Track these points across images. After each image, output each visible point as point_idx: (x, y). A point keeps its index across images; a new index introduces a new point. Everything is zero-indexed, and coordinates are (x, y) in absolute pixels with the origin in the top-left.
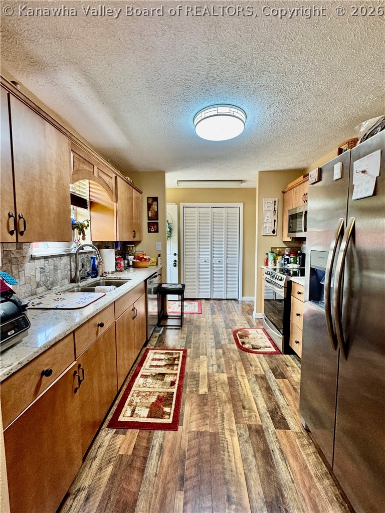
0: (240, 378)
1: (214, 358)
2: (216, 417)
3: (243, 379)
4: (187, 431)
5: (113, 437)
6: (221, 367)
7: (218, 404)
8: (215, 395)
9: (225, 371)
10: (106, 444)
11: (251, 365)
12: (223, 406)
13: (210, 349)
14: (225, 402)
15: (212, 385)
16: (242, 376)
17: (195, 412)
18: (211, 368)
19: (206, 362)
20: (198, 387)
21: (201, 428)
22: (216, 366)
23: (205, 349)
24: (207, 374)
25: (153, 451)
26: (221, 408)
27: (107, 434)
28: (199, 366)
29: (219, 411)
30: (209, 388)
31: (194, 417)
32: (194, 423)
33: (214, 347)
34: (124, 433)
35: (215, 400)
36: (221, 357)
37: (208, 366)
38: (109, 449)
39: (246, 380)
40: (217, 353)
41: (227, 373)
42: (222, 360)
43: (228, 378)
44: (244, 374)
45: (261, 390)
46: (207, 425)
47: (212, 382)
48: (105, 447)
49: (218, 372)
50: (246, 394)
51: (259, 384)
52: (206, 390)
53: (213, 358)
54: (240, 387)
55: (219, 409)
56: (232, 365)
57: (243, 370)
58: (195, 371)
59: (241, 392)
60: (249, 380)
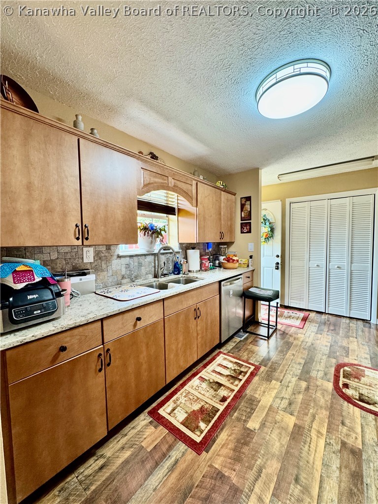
0: (313, 434)
1: (290, 390)
2: (250, 468)
3: (318, 437)
4: (209, 464)
5: (146, 425)
6: (293, 406)
7: (262, 452)
8: (265, 439)
9: (296, 414)
10: (139, 428)
11: (343, 423)
12: (267, 460)
13: (290, 377)
14: (273, 456)
15: (268, 424)
16: (319, 432)
17: (229, 447)
18: (278, 401)
19: (275, 391)
20: (250, 417)
21: (225, 469)
22: (287, 401)
23: (283, 374)
24: (268, 406)
25: (167, 462)
26: (264, 460)
27: (144, 420)
28: (264, 392)
29: (258, 463)
30: (263, 425)
31: (225, 451)
32: (222, 458)
33: (297, 375)
34: (156, 427)
35: (261, 445)
36: (299, 393)
37: (276, 397)
38: (138, 434)
39: (322, 443)
40: (296, 385)
41: (298, 418)
42: (300, 397)
43: (295, 425)
44: (324, 431)
45: (340, 470)
46: (234, 471)
47: (270, 419)
48: (137, 430)
49: (285, 410)
50: (311, 462)
51: (341, 459)
52: (257, 426)
53: (288, 389)
54: (307, 447)
55: (260, 460)
56: (311, 411)
57: (326, 425)
58: (257, 396)
59: (304, 454)
60: (327, 444)
